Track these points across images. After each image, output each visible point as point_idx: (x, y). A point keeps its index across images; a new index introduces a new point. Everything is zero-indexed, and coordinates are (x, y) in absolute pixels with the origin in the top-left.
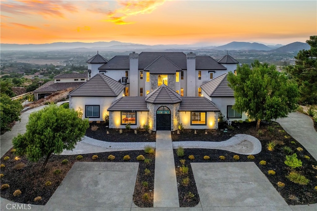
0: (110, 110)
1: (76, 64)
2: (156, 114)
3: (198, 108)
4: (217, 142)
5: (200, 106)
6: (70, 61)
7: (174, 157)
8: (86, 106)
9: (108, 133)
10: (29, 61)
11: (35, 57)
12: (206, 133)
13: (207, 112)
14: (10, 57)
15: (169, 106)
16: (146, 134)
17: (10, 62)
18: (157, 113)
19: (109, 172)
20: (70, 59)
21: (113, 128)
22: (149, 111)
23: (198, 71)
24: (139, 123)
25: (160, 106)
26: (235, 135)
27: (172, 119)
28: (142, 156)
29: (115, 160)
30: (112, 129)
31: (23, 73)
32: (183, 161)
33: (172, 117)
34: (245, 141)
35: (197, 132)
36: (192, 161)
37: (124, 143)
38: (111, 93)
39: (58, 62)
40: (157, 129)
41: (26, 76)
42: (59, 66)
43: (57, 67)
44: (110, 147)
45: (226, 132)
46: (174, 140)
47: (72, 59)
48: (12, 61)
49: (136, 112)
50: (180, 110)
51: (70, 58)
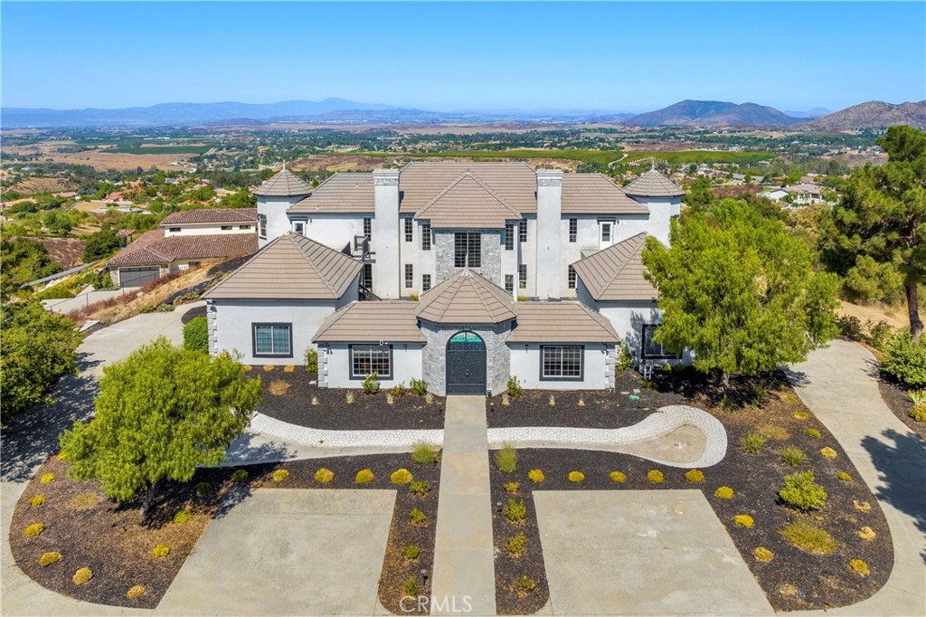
0: (319, 339)
1: (224, 166)
2: (445, 352)
3: (559, 333)
4: (610, 430)
5: (567, 328)
6: (206, 157)
7: (490, 473)
8: (254, 325)
9: (314, 401)
10: (88, 159)
11: (105, 147)
12: (581, 403)
13: (586, 346)
14: (33, 148)
15: (480, 331)
16: (418, 406)
17: (34, 161)
19: (317, 516)
20: (209, 153)
21: (330, 387)
22: (425, 343)
23: (567, 221)
26: (660, 409)
27: (488, 364)
28: (405, 471)
29: (334, 485)
30: (326, 389)
32: (513, 486)
33: (488, 359)
34: (685, 425)
35: (555, 401)
36: (538, 487)
37: (357, 433)
38: (323, 291)
39: (175, 160)
40: (449, 391)
42: (177, 172)
43: (173, 175)
44: (322, 442)
45: (636, 400)
46: (492, 423)
47: (212, 151)
49: (391, 345)
51: (207, 149)
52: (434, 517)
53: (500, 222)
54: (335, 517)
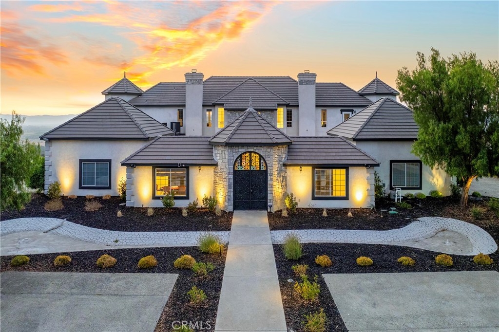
0: (127, 162)
2: (232, 170)
3: (328, 158)
4: (381, 232)
5: (334, 154)
7: (276, 261)
8: (81, 161)
9: (119, 214)
12: (350, 214)
13: (350, 169)
15: (262, 151)
16: (208, 217)
18: (236, 169)
21: (135, 206)
22: (216, 165)
23: (320, 110)
24: (195, 194)
25: (243, 151)
26: (419, 219)
27: (269, 182)
28: (190, 257)
29: (113, 269)
30: (133, 208)
32: (301, 269)
33: (269, 178)
34: (444, 230)
35: (327, 214)
36: (327, 269)
37: (151, 233)
38: (137, 133)
40: (236, 207)
44: (117, 241)
45: (395, 214)
46: (273, 228)
49: (187, 167)
50: (289, 163)
52: (217, 298)
53: (274, 105)
54: (104, 298)
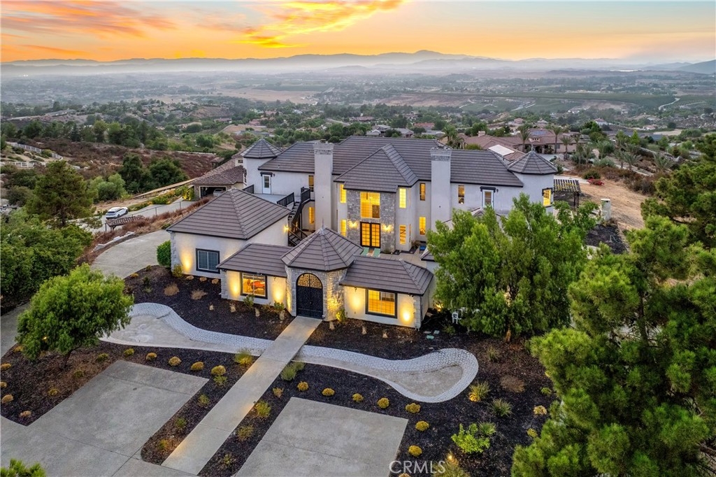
0: (220, 267)
1: (337, 101)
2: (295, 286)
3: (379, 282)
5: (386, 279)
6: (326, 94)
7: (276, 379)
8: (197, 250)
9: (212, 308)
10: (245, 93)
11: (257, 85)
12: (385, 335)
13: (399, 294)
14: (210, 86)
15: (318, 274)
17: (210, 95)
18: (299, 285)
19: (151, 388)
20: (328, 91)
22: (286, 278)
23: (456, 187)
24: (272, 296)
25: (303, 272)
26: (442, 350)
27: (324, 299)
28: (223, 367)
29: (175, 368)
30: (226, 299)
31: (228, 121)
32: (278, 392)
33: (324, 295)
34: (454, 366)
35: (366, 330)
38: (238, 232)
39: (303, 95)
40: (298, 313)
41: (233, 126)
42: (304, 105)
43: (298, 107)
45: (431, 339)
46: (309, 342)
47: (330, 90)
48: (214, 92)
49: (266, 275)
50: (344, 284)
51: (327, 87)
53: (393, 187)
54: (160, 390)
